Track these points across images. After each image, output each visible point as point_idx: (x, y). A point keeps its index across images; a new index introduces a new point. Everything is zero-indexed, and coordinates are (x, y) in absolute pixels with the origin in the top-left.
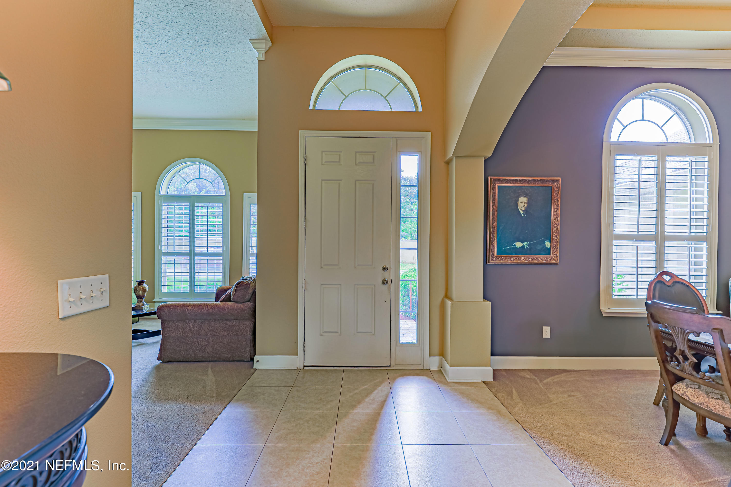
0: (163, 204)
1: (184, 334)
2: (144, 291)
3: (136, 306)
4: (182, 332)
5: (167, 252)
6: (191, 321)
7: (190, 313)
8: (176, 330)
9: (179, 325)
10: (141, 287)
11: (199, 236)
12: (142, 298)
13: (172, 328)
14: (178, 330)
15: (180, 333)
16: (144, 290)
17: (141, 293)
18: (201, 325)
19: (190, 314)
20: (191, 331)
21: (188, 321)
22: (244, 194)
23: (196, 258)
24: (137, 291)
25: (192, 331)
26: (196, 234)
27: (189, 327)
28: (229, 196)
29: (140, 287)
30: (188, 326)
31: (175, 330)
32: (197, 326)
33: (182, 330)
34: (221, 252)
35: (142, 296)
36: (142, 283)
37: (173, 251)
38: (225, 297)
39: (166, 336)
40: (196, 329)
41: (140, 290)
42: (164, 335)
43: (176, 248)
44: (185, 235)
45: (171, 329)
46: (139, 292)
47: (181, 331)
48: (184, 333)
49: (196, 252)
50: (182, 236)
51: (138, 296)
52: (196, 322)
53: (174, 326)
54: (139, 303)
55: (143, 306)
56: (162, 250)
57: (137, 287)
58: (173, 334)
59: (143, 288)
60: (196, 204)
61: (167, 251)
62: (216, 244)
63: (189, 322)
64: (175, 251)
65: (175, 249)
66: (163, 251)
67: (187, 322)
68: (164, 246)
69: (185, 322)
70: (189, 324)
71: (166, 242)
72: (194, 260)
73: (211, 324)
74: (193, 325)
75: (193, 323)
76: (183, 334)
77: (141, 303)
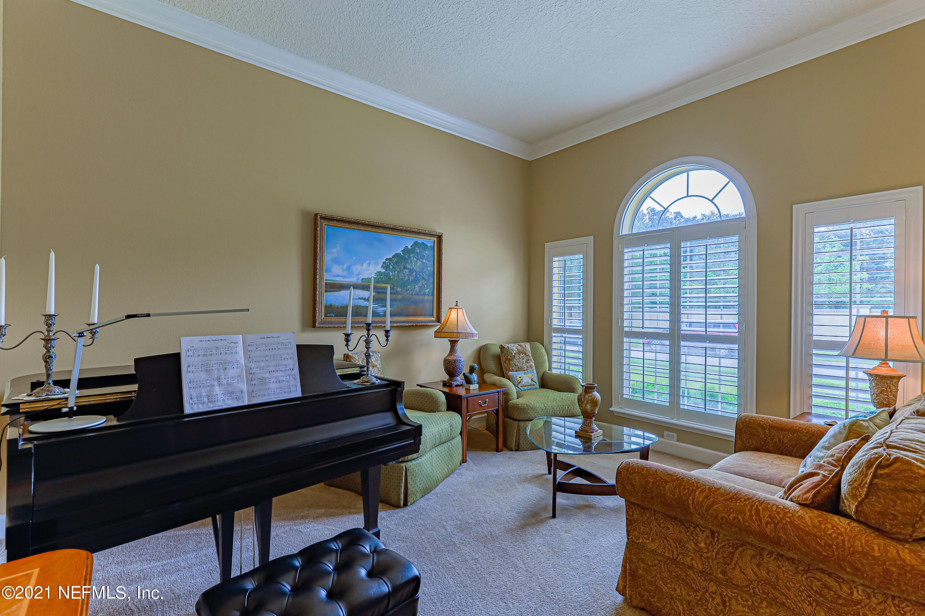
0: (626, 251)
1: (681, 557)
2: (594, 406)
3: (582, 431)
4: (677, 547)
5: (630, 330)
6: (701, 530)
7: (701, 513)
8: (660, 537)
9: (669, 529)
10: (589, 397)
11: (686, 302)
12: (591, 418)
13: (651, 529)
14: (666, 538)
15: (669, 547)
16: (594, 403)
17: (589, 407)
18: (733, 554)
19: (699, 514)
20: (701, 556)
21: (694, 527)
22: (794, 207)
23: (682, 343)
24: (582, 402)
25: (704, 558)
26: (682, 300)
27: (696, 544)
28: (755, 217)
29: (587, 396)
30: (691, 538)
31: (657, 535)
32: (719, 550)
33: (675, 543)
34: (737, 335)
35: (590, 413)
36: (591, 389)
37: (641, 330)
38: (818, 492)
39: (636, 541)
40: (716, 558)
41: (587, 403)
42: (632, 538)
43: (647, 324)
44: (661, 300)
45: (647, 530)
46: (586, 406)
47: (673, 545)
48: (682, 554)
49: (682, 332)
50: (656, 303)
51: (585, 413)
52: (716, 539)
53: (656, 525)
54: (587, 426)
55: (592, 432)
56: (623, 327)
57: (583, 397)
58: (652, 544)
59: (592, 400)
60: (682, 244)
61: (630, 328)
62: (721, 319)
63: (694, 531)
64: (645, 330)
65: (645, 326)
66: (626, 329)
67: (690, 528)
68: (626, 320)
69: (685, 525)
70: (696, 535)
71: (629, 313)
72: (679, 346)
73: (765, 560)
74: (708, 542)
75: (707, 536)
76: (678, 556)
77: (589, 426)
